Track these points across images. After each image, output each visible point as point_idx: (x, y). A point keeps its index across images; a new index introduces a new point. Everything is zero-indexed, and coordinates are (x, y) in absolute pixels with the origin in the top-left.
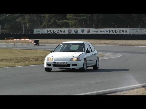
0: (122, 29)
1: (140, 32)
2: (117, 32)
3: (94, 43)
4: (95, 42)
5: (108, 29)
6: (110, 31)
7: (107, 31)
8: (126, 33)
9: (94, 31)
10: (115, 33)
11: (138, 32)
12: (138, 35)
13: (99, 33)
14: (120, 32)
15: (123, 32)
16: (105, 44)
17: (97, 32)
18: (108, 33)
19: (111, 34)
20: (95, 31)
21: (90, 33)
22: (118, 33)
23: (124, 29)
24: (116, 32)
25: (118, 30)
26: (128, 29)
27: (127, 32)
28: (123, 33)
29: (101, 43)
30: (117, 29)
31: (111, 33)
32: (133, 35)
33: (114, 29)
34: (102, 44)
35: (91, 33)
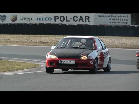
0: (79, 15)
1: (116, 21)
2: (71, 20)
3: (23, 42)
4: (25, 40)
5: (52, 15)
6: (56, 18)
7: (50, 19)
8: (87, 23)
9: (24, 19)
10: (65, 23)
11: (110, 21)
12: (111, 26)
13: (35, 21)
14: (75, 20)
15: (82, 20)
16: (43, 43)
17: (30, 19)
18: (52, 22)
19: (58, 24)
20: (27, 19)
21: (16, 22)
22: (72, 22)
23: (84, 15)
24: (67, 21)
25: (72, 18)
26: (92, 15)
27: (89, 21)
28: (81, 23)
29: (36, 42)
30: (70, 15)
31: (58, 22)
32: (102, 26)
33: (65, 15)
34: (39, 44)
35: (18, 21)
